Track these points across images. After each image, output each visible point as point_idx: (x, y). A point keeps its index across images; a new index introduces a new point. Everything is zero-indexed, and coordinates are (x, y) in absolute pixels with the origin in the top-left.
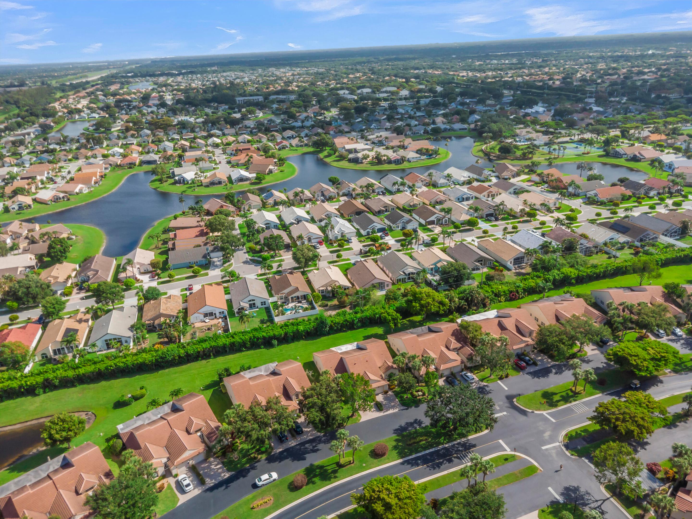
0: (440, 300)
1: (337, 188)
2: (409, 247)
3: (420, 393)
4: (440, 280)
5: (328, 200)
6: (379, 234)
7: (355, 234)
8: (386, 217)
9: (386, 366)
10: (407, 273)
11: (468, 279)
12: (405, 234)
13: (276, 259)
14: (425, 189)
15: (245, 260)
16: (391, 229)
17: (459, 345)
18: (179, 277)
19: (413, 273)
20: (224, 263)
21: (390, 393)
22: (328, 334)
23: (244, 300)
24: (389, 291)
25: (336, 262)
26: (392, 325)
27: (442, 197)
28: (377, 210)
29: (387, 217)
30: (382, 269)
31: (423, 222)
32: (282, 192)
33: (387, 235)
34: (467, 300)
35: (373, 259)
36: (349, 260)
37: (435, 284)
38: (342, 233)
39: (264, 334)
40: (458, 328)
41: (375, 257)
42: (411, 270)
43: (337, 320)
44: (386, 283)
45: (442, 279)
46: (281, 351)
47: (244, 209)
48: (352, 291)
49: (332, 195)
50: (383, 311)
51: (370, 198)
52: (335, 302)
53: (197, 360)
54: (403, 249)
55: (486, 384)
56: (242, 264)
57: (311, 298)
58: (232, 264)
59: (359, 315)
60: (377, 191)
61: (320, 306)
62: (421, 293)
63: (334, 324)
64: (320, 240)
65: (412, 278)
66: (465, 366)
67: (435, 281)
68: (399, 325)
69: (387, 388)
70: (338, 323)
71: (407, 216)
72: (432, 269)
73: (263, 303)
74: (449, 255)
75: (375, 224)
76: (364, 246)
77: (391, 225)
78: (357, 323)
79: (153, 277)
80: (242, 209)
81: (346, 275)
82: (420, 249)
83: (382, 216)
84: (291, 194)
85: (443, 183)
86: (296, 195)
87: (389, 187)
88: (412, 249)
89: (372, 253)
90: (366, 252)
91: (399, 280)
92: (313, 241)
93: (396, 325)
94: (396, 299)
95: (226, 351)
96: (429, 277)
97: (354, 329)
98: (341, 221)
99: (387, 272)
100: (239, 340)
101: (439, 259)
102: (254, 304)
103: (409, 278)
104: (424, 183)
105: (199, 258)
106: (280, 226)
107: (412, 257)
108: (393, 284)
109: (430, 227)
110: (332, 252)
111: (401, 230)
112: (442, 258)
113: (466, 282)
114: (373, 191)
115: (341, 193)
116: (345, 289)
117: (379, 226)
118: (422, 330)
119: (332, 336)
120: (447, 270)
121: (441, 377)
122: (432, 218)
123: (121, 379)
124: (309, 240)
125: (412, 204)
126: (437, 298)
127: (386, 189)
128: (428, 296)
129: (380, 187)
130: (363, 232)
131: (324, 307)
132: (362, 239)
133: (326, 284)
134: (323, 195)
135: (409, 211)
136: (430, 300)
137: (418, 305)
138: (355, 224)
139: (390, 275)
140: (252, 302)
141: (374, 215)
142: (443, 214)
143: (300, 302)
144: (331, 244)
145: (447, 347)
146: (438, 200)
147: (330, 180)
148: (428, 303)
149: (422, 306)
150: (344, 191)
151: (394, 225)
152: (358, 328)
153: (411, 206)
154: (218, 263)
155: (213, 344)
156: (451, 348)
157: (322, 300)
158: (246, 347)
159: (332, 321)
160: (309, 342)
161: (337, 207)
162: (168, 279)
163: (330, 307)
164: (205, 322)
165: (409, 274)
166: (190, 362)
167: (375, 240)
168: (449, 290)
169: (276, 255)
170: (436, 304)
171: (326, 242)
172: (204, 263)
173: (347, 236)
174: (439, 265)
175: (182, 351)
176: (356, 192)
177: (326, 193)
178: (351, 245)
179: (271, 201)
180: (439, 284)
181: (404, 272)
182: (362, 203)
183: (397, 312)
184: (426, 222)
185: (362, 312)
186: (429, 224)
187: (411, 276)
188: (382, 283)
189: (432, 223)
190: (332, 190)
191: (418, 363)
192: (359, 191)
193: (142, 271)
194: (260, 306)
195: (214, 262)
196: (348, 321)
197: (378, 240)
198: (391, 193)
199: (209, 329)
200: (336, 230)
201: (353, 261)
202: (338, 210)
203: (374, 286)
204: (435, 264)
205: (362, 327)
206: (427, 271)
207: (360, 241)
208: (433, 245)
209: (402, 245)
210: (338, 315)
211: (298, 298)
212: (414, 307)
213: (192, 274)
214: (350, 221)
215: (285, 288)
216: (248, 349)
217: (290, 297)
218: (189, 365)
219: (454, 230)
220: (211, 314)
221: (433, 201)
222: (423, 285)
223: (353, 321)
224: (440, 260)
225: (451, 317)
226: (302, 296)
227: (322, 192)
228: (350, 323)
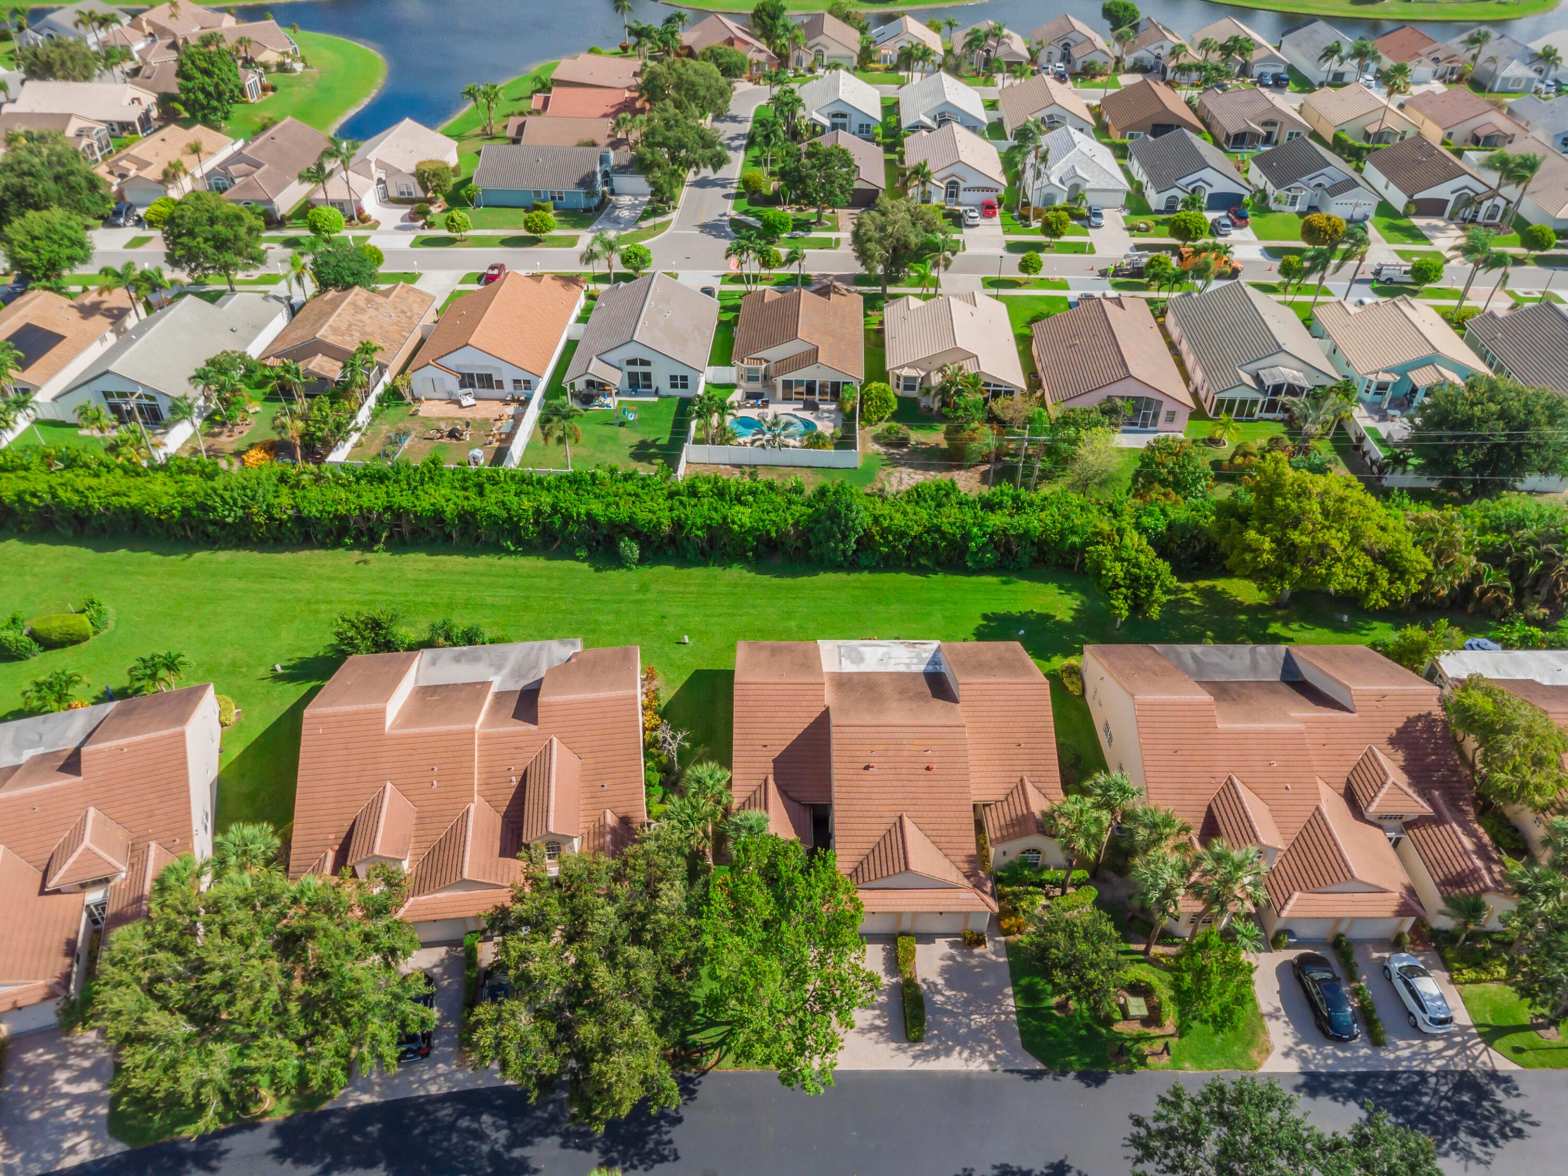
0: (1387, 540)
1: (1119, 38)
2: (1313, 280)
3: (1137, 1006)
4: (1407, 443)
5: (1075, 76)
6: (1210, 216)
7: (1122, 199)
8: (1256, 160)
9: (1020, 810)
10: (1269, 382)
11: (1545, 472)
12: (1310, 232)
13: (814, 235)
14: (1438, 87)
15: (711, 217)
16: (1262, 205)
17: (1418, 806)
18: (489, 232)
19: (1293, 390)
20: (645, 216)
21: (988, 950)
22: (852, 565)
23: (613, 357)
24: (1164, 448)
25: (1014, 284)
26: (1122, 608)
27: (1500, 122)
28: (1233, 131)
29: (1261, 161)
30: (1173, 348)
31: (1398, 199)
32: (937, 30)
33: (1240, 220)
34: (1518, 570)
35: (1150, 302)
36: (1064, 286)
37: (1379, 453)
38: (1076, 187)
39: (597, 508)
40: (1438, 712)
41: (1163, 295)
42: (1289, 374)
43: (899, 519)
44: (1166, 407)
45: (1417, 443)
46: (644, 588)
47: (799, 61)
48: (1021, 407)
49: (1099, 59)
50: (1106, 527)
51: (1223, 87)
52: (936, 437)
53: (337, 544)
54: (1285, 287)
55: (1504, 1065)
56: (696, 232)
57: (852, 397)
58: (669, 222)
59: (996, 520)
60: (1256, 71)
61: (877, 439)
62: (1302, 493)
63: (884, 532)
64: (992, 197)
65: (1285, 409)
66: (1420, 923)
67: (1382, 442)
68: (1155, 612)
69: (982, 925)
70: (902, 535)
71: (1339, 167)
72: (1382, 388)
73: (679, 381)
74: (1472, 344)
75: (1206, 174)
76: (1138, 247)
77: (1270, 188)
78: (982, 549)
79: (413, 219)
80: (792, 64)
81: (1024, 342)
82: (1353, 299)
83: (1247, 155)
84: (959, 39)
85: (1518, 80)
86: (975, 41)
87: (1306, 66)
88: (1320, 289)
89: (1155, 277)
90: (1138, 272)
91: (1225, 406)
92: (963, 196)
93: (1137, 606)
94: (1179, 485)
95: (449, 537)
96: (1361, 419)
97: (968, 572)
98: (1087, 144)
99: (1190, 360)
100: (494, 510)
101: (1428, 351)
102: (647, 376)
103: (1272, 406)
104: (1443, 67)
105: (567, 185)
106: (879, 130)
107: (1309, 323)
108: (1198, 414)
109: (1419, 222)
110: (1013, 248)
111: (1301, 214)
112: (1444, 349)
113: (1533, 480)
114: (1245, 71)
115: (1128, 61)
116: (996, 395)
117: (1221, 185)
118: (1255, 666)
119: (865, 576)
120: (1463, 409)
121: (1275, 943)
122: (1443, 191)
123: (69, 549)
124: (953, 190)
125: (1373, 129)
126: (1371, 534)
127: (1291, 69)
128: (1334, 516)
129: (1272, 58)
130: (1155, 199)
131: (889, 445)
132: (1141, 221)
133: (929, 359)
134: (1066, 57)
135: (1354, 154)
136: (1336, 539)
137: (1267, 544)
138: (1135, 166)
139: (1198, 376)
140: (639, 369)
141: (1217, 144)
142: (1493, 178)
143: (811, 406)
144: (1025, 218)
145: (1351, 797)
146: (1481, 133)
147: (1107, 13)
148: (1323, 548)
149: (1289, 552)
150: (1141, 53)
151: (1281, 193)
152: (981, 570)
153: (1367, 136)
154: (625, 214)
155: (403, 500)
156: (1373, 810)
157: (895, 417)
158: (519, 541)
159: (876, 520)
160: (766, 579)
161: (1096, 102)
162: (445, 233)
163: (915, 451)
164: (458, 402)
165: (1277, 389)
166: (312, 547)
167: (1183, 231)
168: (1438, 503)
169: (819, 222)
170: (1363, 561)
171: (1009, 209)
172: (583, 202)
173: (1092, 200)
174: (1422, 378)
175: (285, 500)
176: (1183, 60)
177: (1076, 53)
178: (1093, 236)
179: (889, 51)
180: (1398, 461)
181: (1257, 378)
182: (1189, 102)
183: (1163, 553)
184: (1411, 202)
185: (1019, 506)
186: (1419, 214)
187: (1282, 398)
188: (1149, 402)
189: (1435, 208)
190: (1100, 43)
191: (1168, 875)
192: (1194, 56)
193: (393, 193)
194: (665, 389)
195: (615, 207)
196: (943, 535)
197: (1199, 232)
198: (1305, 85)
199: (453, 434)
200: (1056, 172)
201: (1073, 295)
202: (1096, 113)
203: (1110, 411)
204: (1403, 371)
205: (998, 569)
206: (1360, 392)
207: (1132, 229)
208: (1414, 293)
209: (1286, 270)
210: (917, 496)
211: (810, 388)
212: (1248, 548)
213: (523, 232)
214: (1121, 152)
215: (771, 342)
216: (528, 548)
217: (779, 381)
218: (305, 554)
219: (1521, 251)
220: (487, 381)
221: (1461, 132)
222: (1323, 449)
223: (967, 537)
224: (1432, 359)
225: (1415, 633)
226: (823, 386)
227: (1066, 46)
228: (952, 543)
